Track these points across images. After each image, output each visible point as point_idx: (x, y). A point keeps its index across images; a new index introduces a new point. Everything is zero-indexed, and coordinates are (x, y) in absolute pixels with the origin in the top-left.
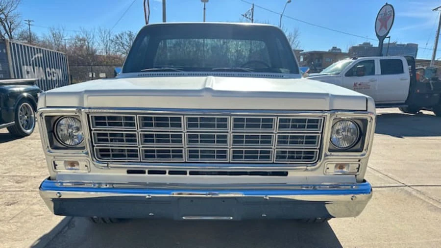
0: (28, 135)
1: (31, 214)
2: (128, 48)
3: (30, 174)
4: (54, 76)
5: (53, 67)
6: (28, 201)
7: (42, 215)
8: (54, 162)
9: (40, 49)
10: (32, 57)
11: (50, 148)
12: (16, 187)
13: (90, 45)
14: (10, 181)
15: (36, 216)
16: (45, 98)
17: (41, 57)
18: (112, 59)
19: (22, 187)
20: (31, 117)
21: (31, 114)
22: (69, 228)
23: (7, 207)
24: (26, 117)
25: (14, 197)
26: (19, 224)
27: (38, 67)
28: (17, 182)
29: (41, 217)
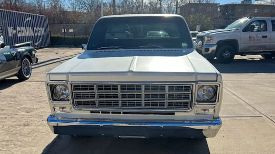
0: (27, 79)
1: (38, 132)
2: (88, 6)
3: (33, 106)
4: (39, 33)
5: (39, 26)
6: (35, 124)
7: (44, 132)
8: (54, 107)
9: (30, 15)
10: (25, 21)
11: (52, 100)
12: (27, 116)
13: (62, 6)
14: (23, 111)
15: (41, 133)
16: (50, 76)
17: (30, 20)
18: (78, 17)
19: (31, 116)
20: (29, 67)
21: (29, 65)
22: (59, 140)
23: (25, 127)
24: (26, 67)
25: (27, 121)
26: (33, 137)
27: (28, 27)
28: (27, 112)
29: (44, 133)
